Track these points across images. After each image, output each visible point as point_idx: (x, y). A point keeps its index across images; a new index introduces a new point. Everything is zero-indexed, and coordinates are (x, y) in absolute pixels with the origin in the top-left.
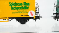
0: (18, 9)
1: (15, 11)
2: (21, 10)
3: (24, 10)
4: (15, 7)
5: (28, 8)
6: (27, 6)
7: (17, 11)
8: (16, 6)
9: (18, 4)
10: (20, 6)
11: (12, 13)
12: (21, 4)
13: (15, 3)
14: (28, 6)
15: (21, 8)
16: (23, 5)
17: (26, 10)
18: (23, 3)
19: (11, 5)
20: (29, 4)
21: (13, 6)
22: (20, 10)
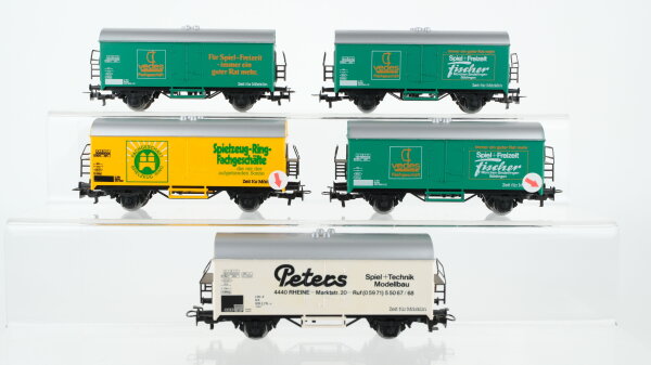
0: (235, 162)
1: (229, 167)
2: (245, 166)
3: (254, 166)
4: (229, 158)
5: (263, 162)
6: (262, 155)
7: (234, 169)
8: (233, 156)
9: (238, 149)
10: (241, 155)
11: (220, 173)
12: (245, 150)
13: (230, 147)
14: (266, 155)
15: (244, 161)
16: (250, 153)
17: (259, 166)
18: (250, 147)
19: (218, 150)
20: (266, 150)
21: (224, 155)
22: (241, 166)
